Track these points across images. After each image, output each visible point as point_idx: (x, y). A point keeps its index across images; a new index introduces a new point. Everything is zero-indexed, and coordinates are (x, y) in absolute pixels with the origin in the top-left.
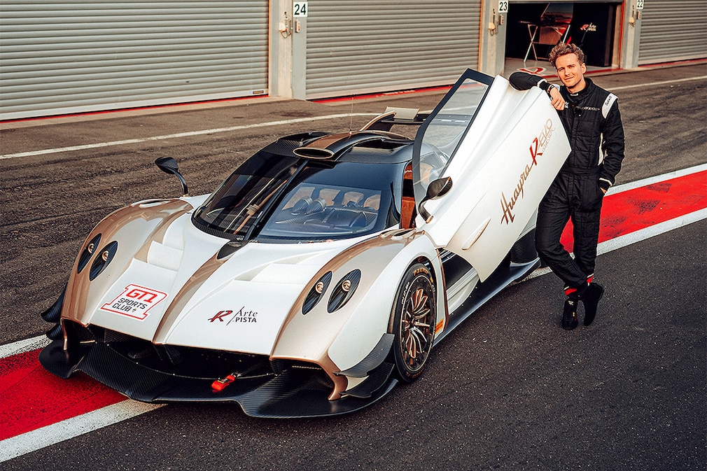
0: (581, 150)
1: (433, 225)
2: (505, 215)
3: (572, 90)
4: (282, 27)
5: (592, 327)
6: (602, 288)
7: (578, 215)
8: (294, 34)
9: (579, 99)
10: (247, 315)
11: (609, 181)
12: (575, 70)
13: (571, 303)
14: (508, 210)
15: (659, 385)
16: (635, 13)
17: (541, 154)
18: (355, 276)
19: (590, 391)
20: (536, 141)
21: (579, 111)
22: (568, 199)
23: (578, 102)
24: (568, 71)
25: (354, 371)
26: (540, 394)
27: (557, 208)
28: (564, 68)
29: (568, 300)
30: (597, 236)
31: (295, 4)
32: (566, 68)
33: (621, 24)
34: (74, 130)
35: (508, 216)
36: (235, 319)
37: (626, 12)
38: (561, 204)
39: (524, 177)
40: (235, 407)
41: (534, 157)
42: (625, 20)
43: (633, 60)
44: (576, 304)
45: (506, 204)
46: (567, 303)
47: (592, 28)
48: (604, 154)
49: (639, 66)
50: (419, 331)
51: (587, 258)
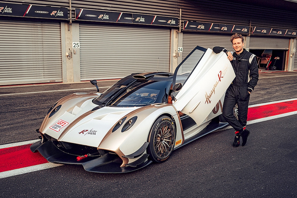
0: (240, 76)
1: (177, 103)
2: (207, 100)
3: (238, 53)
4: (174, 55)
5: (245, 147)
6: (249, 132)
7: (239, 102)
8: (178, 57)
9: (240, 56)
10: (93, 132)
11: (251, 89)
12: (240, 45)
13: (237, 137)
14: (208, 98)
15: (264, 171)
16: (293, 53)
17: (223, 77)
18: (135, 119)
19: (234, 171)
20: (221, 72)
21: (240, 61)
22: (235, 96)
23: (240, 57)
24: (237, 45)
25: (131, 156)
26: (212, 171)
27: (231, 99)
28: (236, 44)
29: (236, 136)
30: (247, 111)
31: (178, 48)
32: (237, 44)
33: (288, 57)
34: (106, 83)
35: (208, 101)
36: (88, 133)
37: (289, 53)
38: (233, 98)
39: (215, 86)
40: (81, 167)
41: (220, 78)
42: (289, 56)
43: (292, 68)
44: (239, 137)
45: (207, 96)
46: (236, 137)
47: (278, 58)
48: (250, 79)
49: (294, 70)
50: (166, 143)
51: (243, 119)
